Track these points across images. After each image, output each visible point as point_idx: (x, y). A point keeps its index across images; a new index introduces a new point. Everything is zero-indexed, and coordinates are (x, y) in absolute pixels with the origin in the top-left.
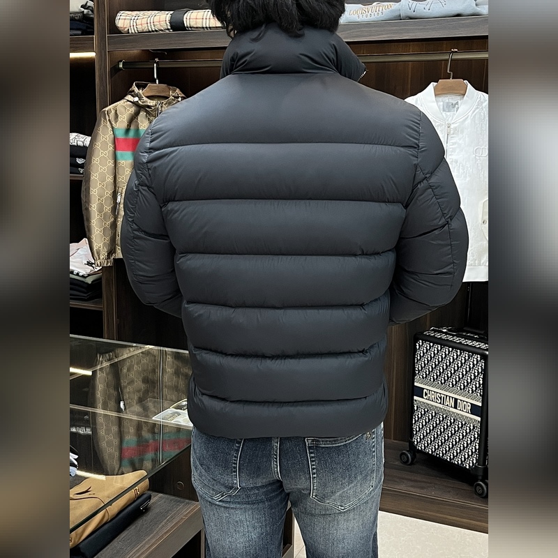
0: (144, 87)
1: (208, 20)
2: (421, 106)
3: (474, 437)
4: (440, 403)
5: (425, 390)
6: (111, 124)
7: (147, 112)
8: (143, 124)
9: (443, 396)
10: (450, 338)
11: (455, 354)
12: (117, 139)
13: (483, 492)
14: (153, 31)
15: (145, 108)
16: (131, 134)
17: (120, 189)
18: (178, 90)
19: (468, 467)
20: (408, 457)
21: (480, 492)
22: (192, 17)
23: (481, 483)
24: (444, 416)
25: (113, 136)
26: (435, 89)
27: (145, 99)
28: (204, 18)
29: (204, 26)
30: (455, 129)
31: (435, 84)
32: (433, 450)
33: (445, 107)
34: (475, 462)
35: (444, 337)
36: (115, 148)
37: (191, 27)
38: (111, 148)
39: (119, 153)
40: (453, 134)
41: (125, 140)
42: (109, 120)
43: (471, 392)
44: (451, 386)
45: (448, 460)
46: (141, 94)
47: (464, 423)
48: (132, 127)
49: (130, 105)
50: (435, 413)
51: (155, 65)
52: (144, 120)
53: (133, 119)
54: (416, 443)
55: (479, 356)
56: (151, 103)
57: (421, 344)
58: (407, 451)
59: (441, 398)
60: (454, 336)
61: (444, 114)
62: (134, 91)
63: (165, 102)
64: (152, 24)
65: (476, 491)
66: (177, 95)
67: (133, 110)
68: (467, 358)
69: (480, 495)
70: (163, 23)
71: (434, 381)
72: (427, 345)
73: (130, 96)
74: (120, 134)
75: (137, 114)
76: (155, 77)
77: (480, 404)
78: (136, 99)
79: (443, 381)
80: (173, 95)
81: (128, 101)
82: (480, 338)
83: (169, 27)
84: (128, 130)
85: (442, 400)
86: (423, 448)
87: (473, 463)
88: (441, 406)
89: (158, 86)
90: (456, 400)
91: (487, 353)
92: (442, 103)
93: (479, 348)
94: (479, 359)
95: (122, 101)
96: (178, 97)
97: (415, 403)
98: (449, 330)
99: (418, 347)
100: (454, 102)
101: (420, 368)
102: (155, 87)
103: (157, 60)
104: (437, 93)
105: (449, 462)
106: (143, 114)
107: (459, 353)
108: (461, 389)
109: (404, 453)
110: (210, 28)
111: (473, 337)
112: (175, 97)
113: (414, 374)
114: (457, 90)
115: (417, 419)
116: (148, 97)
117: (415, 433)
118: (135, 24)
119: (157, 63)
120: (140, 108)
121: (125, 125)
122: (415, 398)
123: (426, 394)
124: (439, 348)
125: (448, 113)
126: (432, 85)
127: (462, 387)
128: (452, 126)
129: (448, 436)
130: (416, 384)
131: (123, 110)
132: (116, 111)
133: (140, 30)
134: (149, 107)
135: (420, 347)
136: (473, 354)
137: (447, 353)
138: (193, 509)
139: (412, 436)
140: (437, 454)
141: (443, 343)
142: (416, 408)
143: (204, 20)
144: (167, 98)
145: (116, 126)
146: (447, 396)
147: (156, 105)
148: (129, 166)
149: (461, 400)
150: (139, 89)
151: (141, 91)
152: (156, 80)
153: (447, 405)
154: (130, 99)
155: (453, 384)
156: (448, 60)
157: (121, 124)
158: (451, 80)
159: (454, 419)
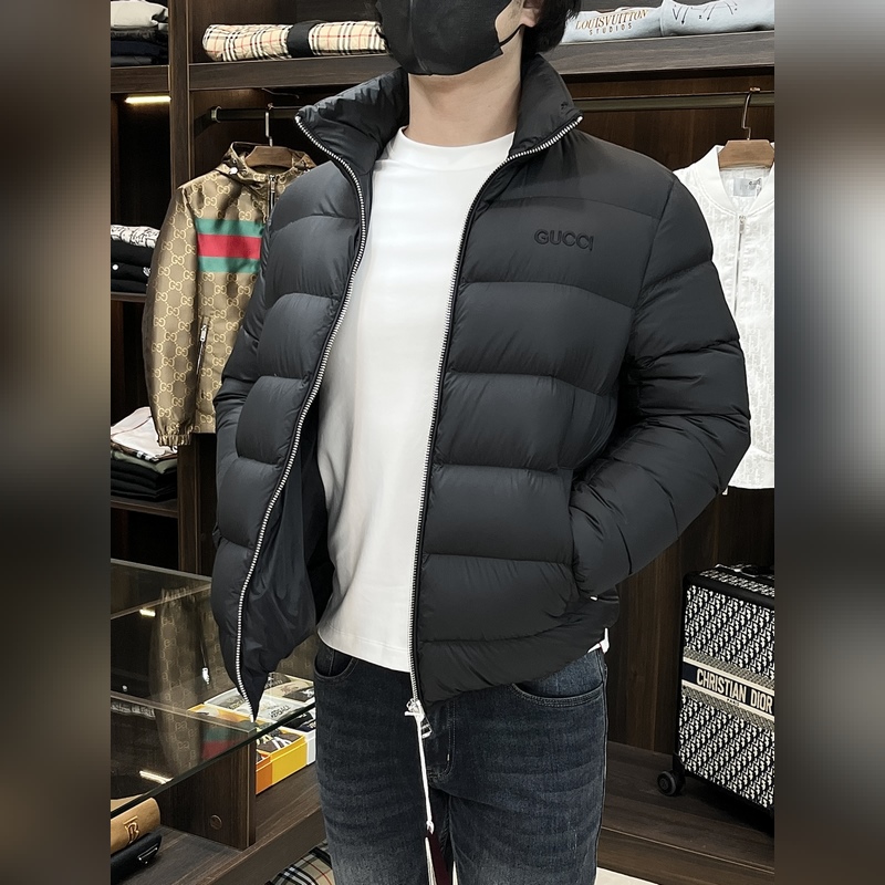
0: (247, 150)
1: (347, 38)
2: (696, 185)
4: (724, 694)
5: (699, 671)
6: (192, 212)
7: (252, 191)
8: (246, 211)
9: (728, 682)
10: (744, 583)
11: (749, 612)
12: (201, 235)
14: (260, 58)
15: (250, 185)
16: (226, 228)
17: (206, 320)
18: (305, 158)
19: (765, 806)
20: (670, 783)
22: (321, 34)
24: (730, 716)
25: (193, 231)
26: (720, 157)
27: (248, 170)
28: (342, 35)
29: (341, 49)
30: (754, 225)
31: (721, 147)
32: (711, 772)
33: (738, 188)
35: (734, 581)
36: (198, 251)
37: (320, 51)
38: (189, 250)
39: (204, 259)
40: (750, 234)
41: (215, 237)
42: (188, 204)
43: (772, 677)
44: (741, 665)
45: (735, 791)
46: (243, 163)
47: (760, 729)
48: (228, 218)
49: (223, 181)
50: (715, 710)
51: (267, 114)
52: (247, 205)
53: (228, 203)
54: (683, 759)
56: (259, 177)
57: (694, 591)
58: (671, 772)
59: (724, 685)
60: (750, 579)
61: (735, 199)
62: (230, 158)
63: (281, 176)
64: (259, 45)
66: (303, 165)
67: (228, 188)
68: (767, 619)
70: (276, 44)
71: (714, 655)
72: (704, 594)
73: (224, 165)
74: (207, 228)
75: (235, 196)
76: (267, 134)
78: (234, 171)
79: (729, 657)
80: (297, 164)
81: (221, 173)
83: (286, 51)
84: (219, 222)
85: (727, 688)
86: (695, 768)
88: (725, 699)
89: (271, 150)
90: (749, 689)
92: (732, 181)
95: (211, 174)
96: (305, 168)
97: (683, 691)
98: (743, 570)
99: (689, 597)
100: (754, 180)
101: (692, 634)
102: (267, 151)
103: (271, 106)
104: (722, 164)
105: (737, 795)
106: (245, 195)
107: (755, 611)
108: (757, 672)
109: (664, 776)
110: (350, 51)
112: (300, 168)
113: (683, 643)
114: (758, 159)
115: (686, 719)
116: (254, 168)
117: (682, 741)
118: (232, 46)
119: (271, 112)
120: (240, 185)
121: (214, 213)
122: (684, 683)
123: (701, 678)
124: (724, 601)
125: (744, 199)
126: (716, 149)
127: (759, 669)
128: (748, 221)
129: (735, 751)
130: (685, 659)
131: (212, 187)
132: (200, 190)
133: (240, 55)
134: (255, 184)
135: (692, 598)
137: (736, 608)
139: (677, 746)
140: (717, 780)
141: (731, 592)
142: (684, 700)
143: (341, 38)
144: (286, 169)
145: (200, 214)
146: (734, 682)
147: (267, 181)
148: (221, 281)
149: (757, 691)
150: (239, 155)
151: (242, 158)
152: (268, 139)
153: (735, 698)
154: (224, 171)
155: (744, 662)
156: (742, 107)
157: (209, 212)
158: (748, 141)
159: (745, 722)
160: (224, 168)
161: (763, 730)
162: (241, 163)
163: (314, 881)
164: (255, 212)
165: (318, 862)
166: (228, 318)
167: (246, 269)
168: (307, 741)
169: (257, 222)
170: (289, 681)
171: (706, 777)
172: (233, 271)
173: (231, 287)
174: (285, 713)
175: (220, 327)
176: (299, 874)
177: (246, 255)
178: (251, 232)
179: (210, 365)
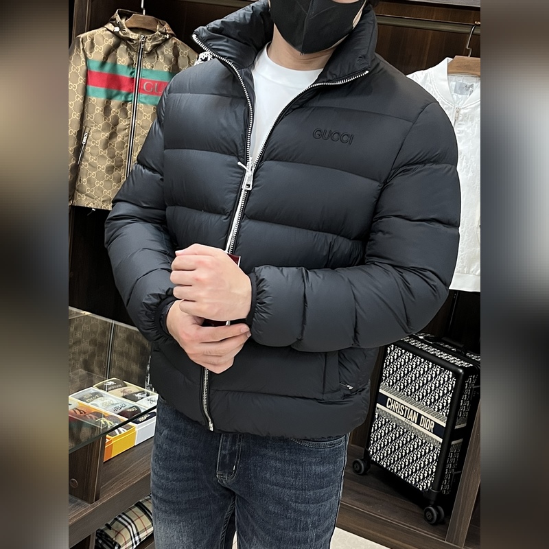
0: (127, 16)
2: (431, 83)
3: (433, 459)
4: (403, 416)
5: (389, 399)
6: (85, 55)
7: (128, 45)
8: (123, 58)
10: (425, 347)
11: (426, 366)
12: (91, 72)
13: (433, 519)
15: (127, 40)
16: (107, 68)
17: (88, 129)
18: (167, 26)
19: (421, 489)
20: (361, 467)
21: (430, 518)
23: (432, 508)
24: (405, 430)
25: (85, 68)
26: (449, 65)
27: (127, 30)
30: (465, 114)
31: (450, 59)
32: (388, 464)
33: (458, 88)
34: (429, 485)
35: (419, 345)
36: (87, 83)
38: (81, 81)
39: (90, 88)
40: (462, 120)
41: (100, 74)
42: (83, 49)
43: (436, 410)
44: (417, 399)
45: (402, 477)
46: (124, 24)
47: (424, 441)
48: (109, 61)
49: (109, 35)
50: (396, 425)
52: (124, 54)
53: (111, 51)
54: (371, 453)
55: (451, 373)
56: (133, 36)
57: (392, 348)
58: (362, 460)
59: (404, 410)
60: (429, 345)
61: (455, 96)
62: (115, 19)
63: (149, 36)
65: (425, 516)
66: (164, 31)
67: (112, 41)
68: (438, 372)
69: (429, 521)
71: (400, 391)
72: (399, 351)
73: (111, 24)
74: (94, 67)
75: (116, 46)
76: (142, 6)
77: (444, 425)
78: (117, 29)
79: (409, 393)
80: (161, 30)
81: (108, 30)
82: (457, 352)
84: (103, 63)
85: (406, 413)
86: (378, 460)
87: (427, 485)
88: (403, 419)
89: (144, 18)
90: (420, 415)
91: (461, 371)
92: (455, 83)
93: (453, 364)
94: (451, 376)
95: (101, 29)
96: (166, 34)
97: (377, 410)
98: (425, 338)
99: (389, 352)
100: (469, 84)
101: (388, 375)
102: (141, 18)
104: (450, 71)
105: (403, 480)
106: (123, 47)
107: (430, 366)
108: (427, 405)
109: (357, 462)
111: (450, 350)
112: (162, 33)
113: (381, 380)
115: (376, 428)
116: (131, 29)
117: (372, 442)
120: (120, 39)
121: (101, 57)
122: (378, 405)
123: (390, 404)
124: (411, 357)
125: (460, 96)
126: (447, 60)
127: (428, 403)
128: (462, 112)
129: (406, 452)
130: (381, 391)
131: (101, 39)
132: (92, 40)
134: (131, 40)
135: (390, 352)
136: (445, 369)
137: (418, 363)
138: (81, 513)
139: (368, 445)
140: (391, 469)
141: (416, 352)
142: (377, 416)
144: (152, 32)
145: (91, 56)
146: (411, 409)
147: (139, 39)
148: (101, 105)
149: (425, 417)
150: (121, 18)
151: (123, 21)
152: (142, 10)
153: (410, 420)
154: (110, 29)
155: (419, 398)
156: (469, 34)
157: (97, 55)
158: (469, 58)
159: (415, 436)
160: (110, 26)
161: (426, 442)
162: (122, 25)
163: (133, 522)
164: (128, 60)
165: (137, 510)
166: (103, 130)
167: (119, 97)
168: (137, 430)
169: (129, 66)
170: (126, 386)
171: (385, 466)
172: (109, 99)
173: (107, 109)
174: (123, 409)
175: (96, 135)
176: (124, 516)
177: (119, 88)
178: (124, 73)
179: (87, 161)
